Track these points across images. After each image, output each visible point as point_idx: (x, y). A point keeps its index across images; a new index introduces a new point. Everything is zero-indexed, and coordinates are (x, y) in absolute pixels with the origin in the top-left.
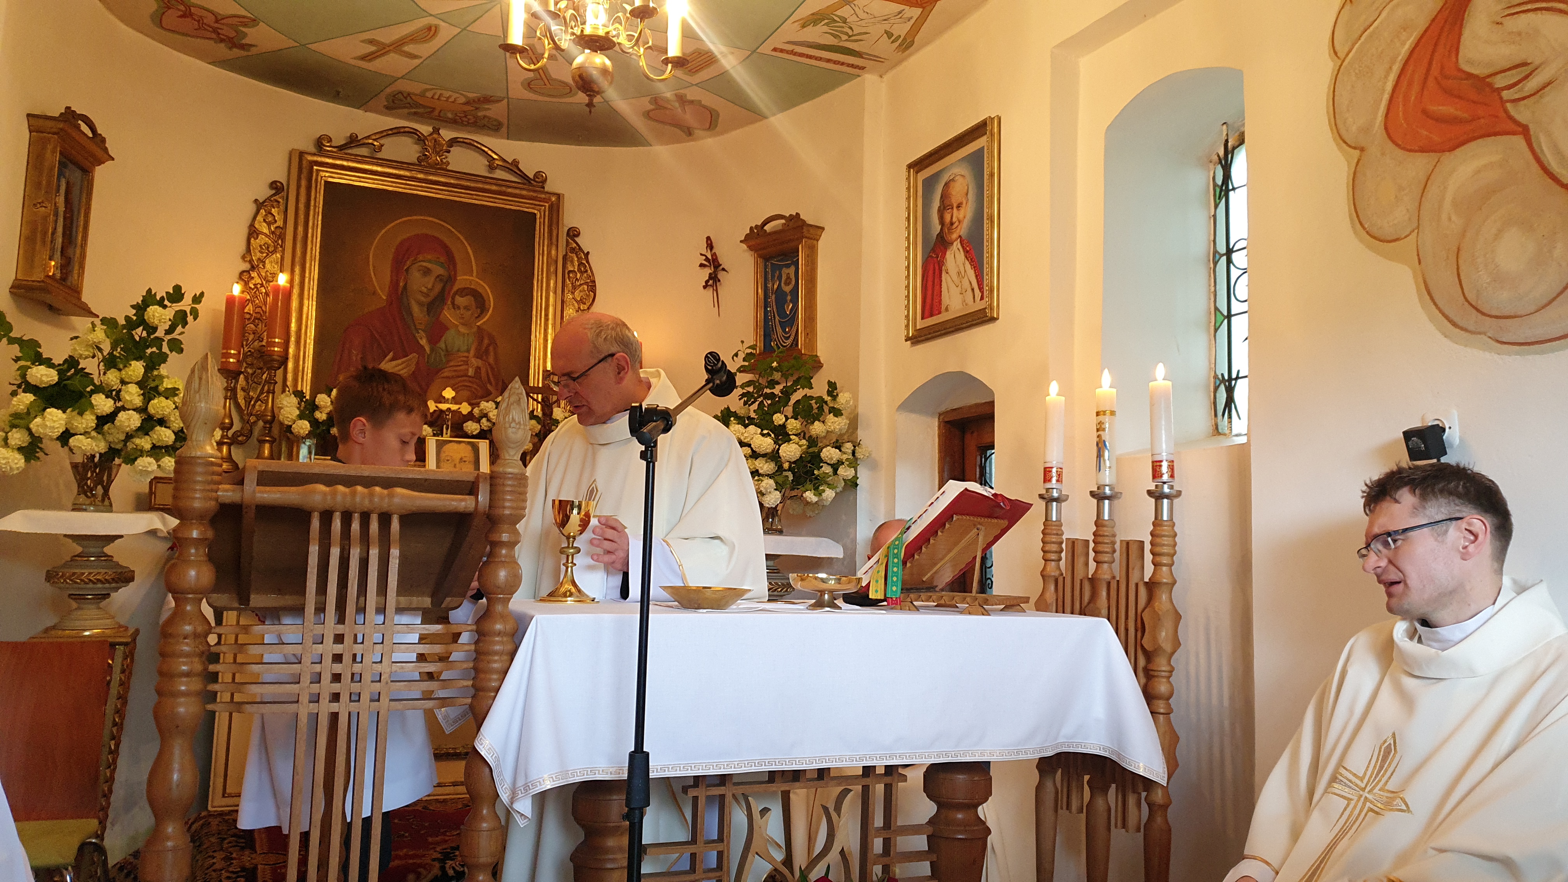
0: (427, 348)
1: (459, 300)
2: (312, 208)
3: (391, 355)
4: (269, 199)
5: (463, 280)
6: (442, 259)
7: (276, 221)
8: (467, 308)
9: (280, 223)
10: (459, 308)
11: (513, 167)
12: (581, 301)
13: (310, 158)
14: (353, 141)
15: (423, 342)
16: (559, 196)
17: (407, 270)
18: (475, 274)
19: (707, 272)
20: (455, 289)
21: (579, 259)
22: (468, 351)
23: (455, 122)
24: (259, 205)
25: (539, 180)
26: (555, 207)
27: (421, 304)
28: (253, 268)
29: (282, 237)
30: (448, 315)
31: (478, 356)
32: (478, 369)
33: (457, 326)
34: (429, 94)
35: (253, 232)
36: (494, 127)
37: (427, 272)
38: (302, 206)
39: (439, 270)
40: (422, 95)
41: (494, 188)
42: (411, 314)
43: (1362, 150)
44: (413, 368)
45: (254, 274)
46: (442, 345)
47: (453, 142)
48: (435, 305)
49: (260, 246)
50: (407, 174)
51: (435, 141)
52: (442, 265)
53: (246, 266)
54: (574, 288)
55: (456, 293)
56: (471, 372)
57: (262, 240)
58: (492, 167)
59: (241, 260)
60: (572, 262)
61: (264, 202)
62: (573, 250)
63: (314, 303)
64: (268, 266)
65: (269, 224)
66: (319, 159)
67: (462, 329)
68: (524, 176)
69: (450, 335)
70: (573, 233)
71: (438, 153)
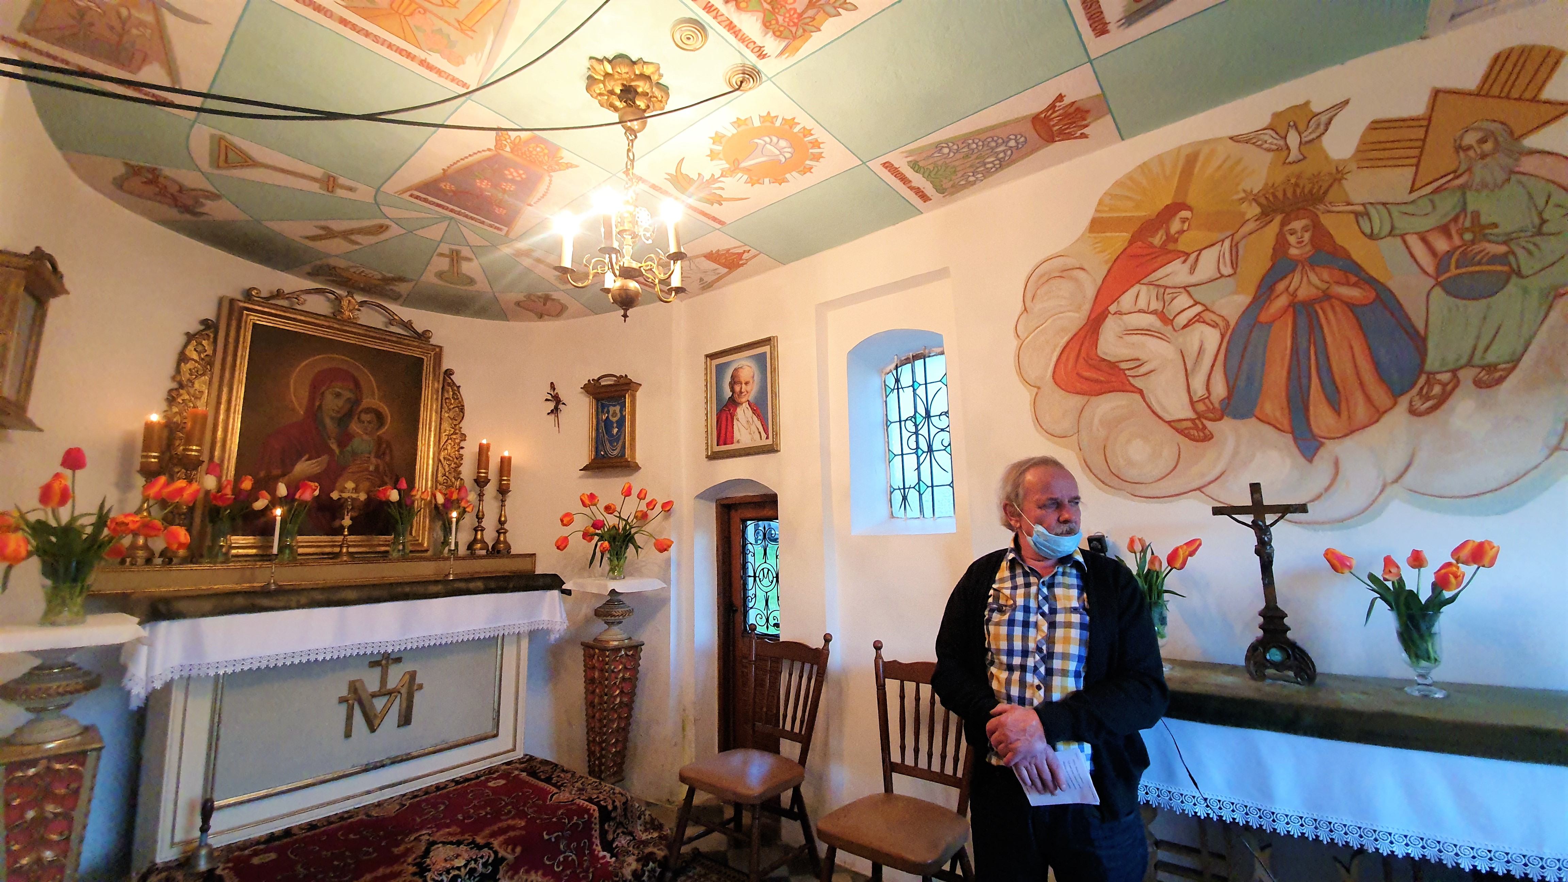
0: (337, 451)
1: (364, 417)
2: (241, 342)
3: (307, 457)
4: (199, 333)
5: (368, 402)
6: (352, 386)
7: (206, 351)
8: (369, 422)
9: (210, 352)
10: (363, 422)
11: (408, 325)
12: (454, 419)
13: (242, 304)
14: (279, 294)
15: (334, 447)
16: (441, 348)
17: (323, 393)
18: (376, 397)
19: (551, 406)
20: (361, 408)
21: (453, 390)
22: (370, 453)
23: (365, 290)
24: (190, 337)
25: (423, 337)
26: (438, 353)
27: (332, 418)
28: (181, 386)
29: (211, 364)
30: (355, 427)
31: (377, 456)
32: (377, 467)
33: (361, 435)
34: (352, 270)
35: (182, 358)
36: (395, 297)
37: (338, 395)
38: (231, 340)
39: (348, 394)
40: (346, 269)
41: (394, 339)
42: (324, 426)
43: (1039, 388)
44: (325, 466)
45: (181, 391)
46: (349, 448)
47: (362, 304)
48: (345, 418)
49: (190, 370)
50: (326, 324)
51: (349, 301)
52: (351, 390)
53: (174, 385)
54: (450, 410)
55: (361, 412)
56: (372, 468)
57: (190, 365)
58: (391, 322)
59: (170, 380)
60: (448, 392)
61: (196, 334)
62: (449, 384)
63: (240, 416)
64: (197, 385)
65: (199, 353)
66: (246, 305)
67: (365, 437)
68: (416, 332)
69: (356, 443)
70: (449, 373)
71: (350, 311)
